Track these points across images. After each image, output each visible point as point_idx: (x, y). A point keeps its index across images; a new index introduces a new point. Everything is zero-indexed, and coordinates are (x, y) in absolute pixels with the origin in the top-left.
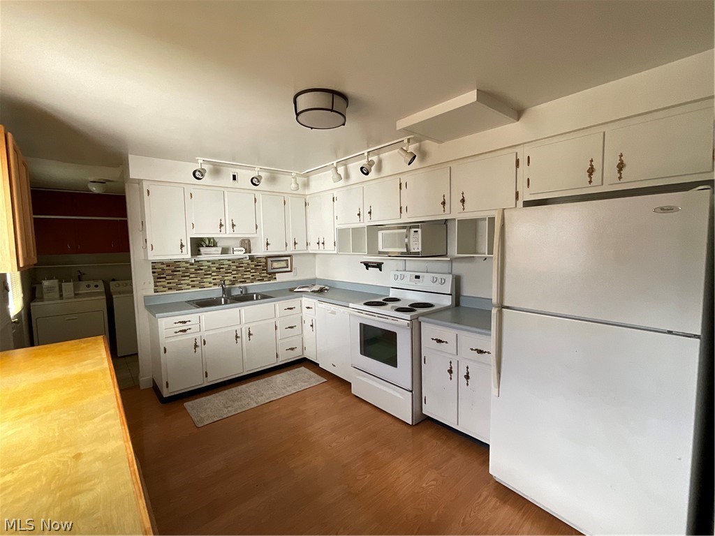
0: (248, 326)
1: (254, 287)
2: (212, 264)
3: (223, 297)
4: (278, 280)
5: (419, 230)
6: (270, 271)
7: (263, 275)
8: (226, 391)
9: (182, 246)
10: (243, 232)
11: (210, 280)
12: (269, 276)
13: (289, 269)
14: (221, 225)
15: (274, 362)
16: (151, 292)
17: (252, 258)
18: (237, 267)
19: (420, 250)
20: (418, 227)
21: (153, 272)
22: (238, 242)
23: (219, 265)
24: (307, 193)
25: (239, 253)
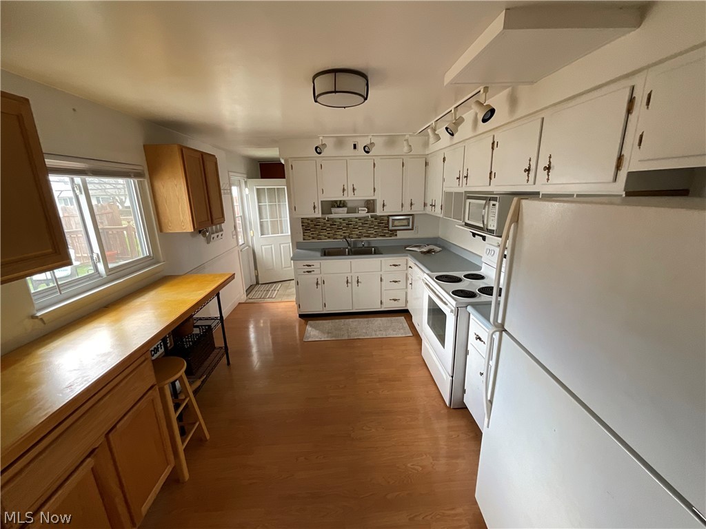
0: (357, 274)
1: (377, 241)
2: (344, 220)
3: (347, 248)
4: (398, 237)
5: (497, 204)
6: (391, 228)
7: (385, 231)
8: (337, 321)
9: (314, 208)
10: (364, 194)
11: (341, 233)
12: (390, 233)
13: (410, 227)
14: (344, 190)
15: (377, 308)
16: (301, 240)
17: (376, 217)
18: (363, 224)
19: (495, 229)
20: (495, 199)
21: (302, 226)
22: (363, 203)
23: (348, 222)
24: (427, 153)
25: (363, 213)
